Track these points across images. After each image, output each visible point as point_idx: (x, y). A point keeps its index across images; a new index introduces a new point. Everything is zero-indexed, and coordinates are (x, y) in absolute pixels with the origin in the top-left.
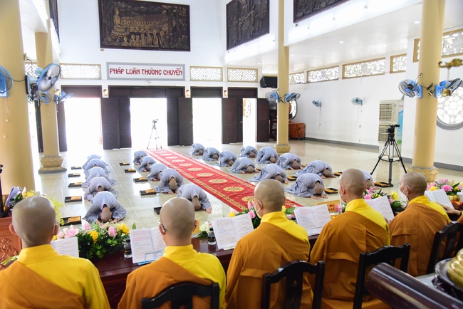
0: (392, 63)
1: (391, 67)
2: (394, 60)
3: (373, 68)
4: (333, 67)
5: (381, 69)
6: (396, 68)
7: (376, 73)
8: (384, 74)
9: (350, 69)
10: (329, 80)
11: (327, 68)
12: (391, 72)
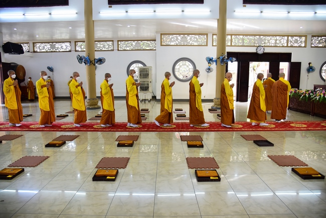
0: (118, 45)
1: (118, 47)
2: (119, 43)
3: (102, 46)
4: (63, 42)
5: (109, 47)
6: (121, 48)
7: (105, 49)
8: (113, 50)
9: (81, 45)
10: (59, 52)
11: (56, 42)
12: (118, 50)
